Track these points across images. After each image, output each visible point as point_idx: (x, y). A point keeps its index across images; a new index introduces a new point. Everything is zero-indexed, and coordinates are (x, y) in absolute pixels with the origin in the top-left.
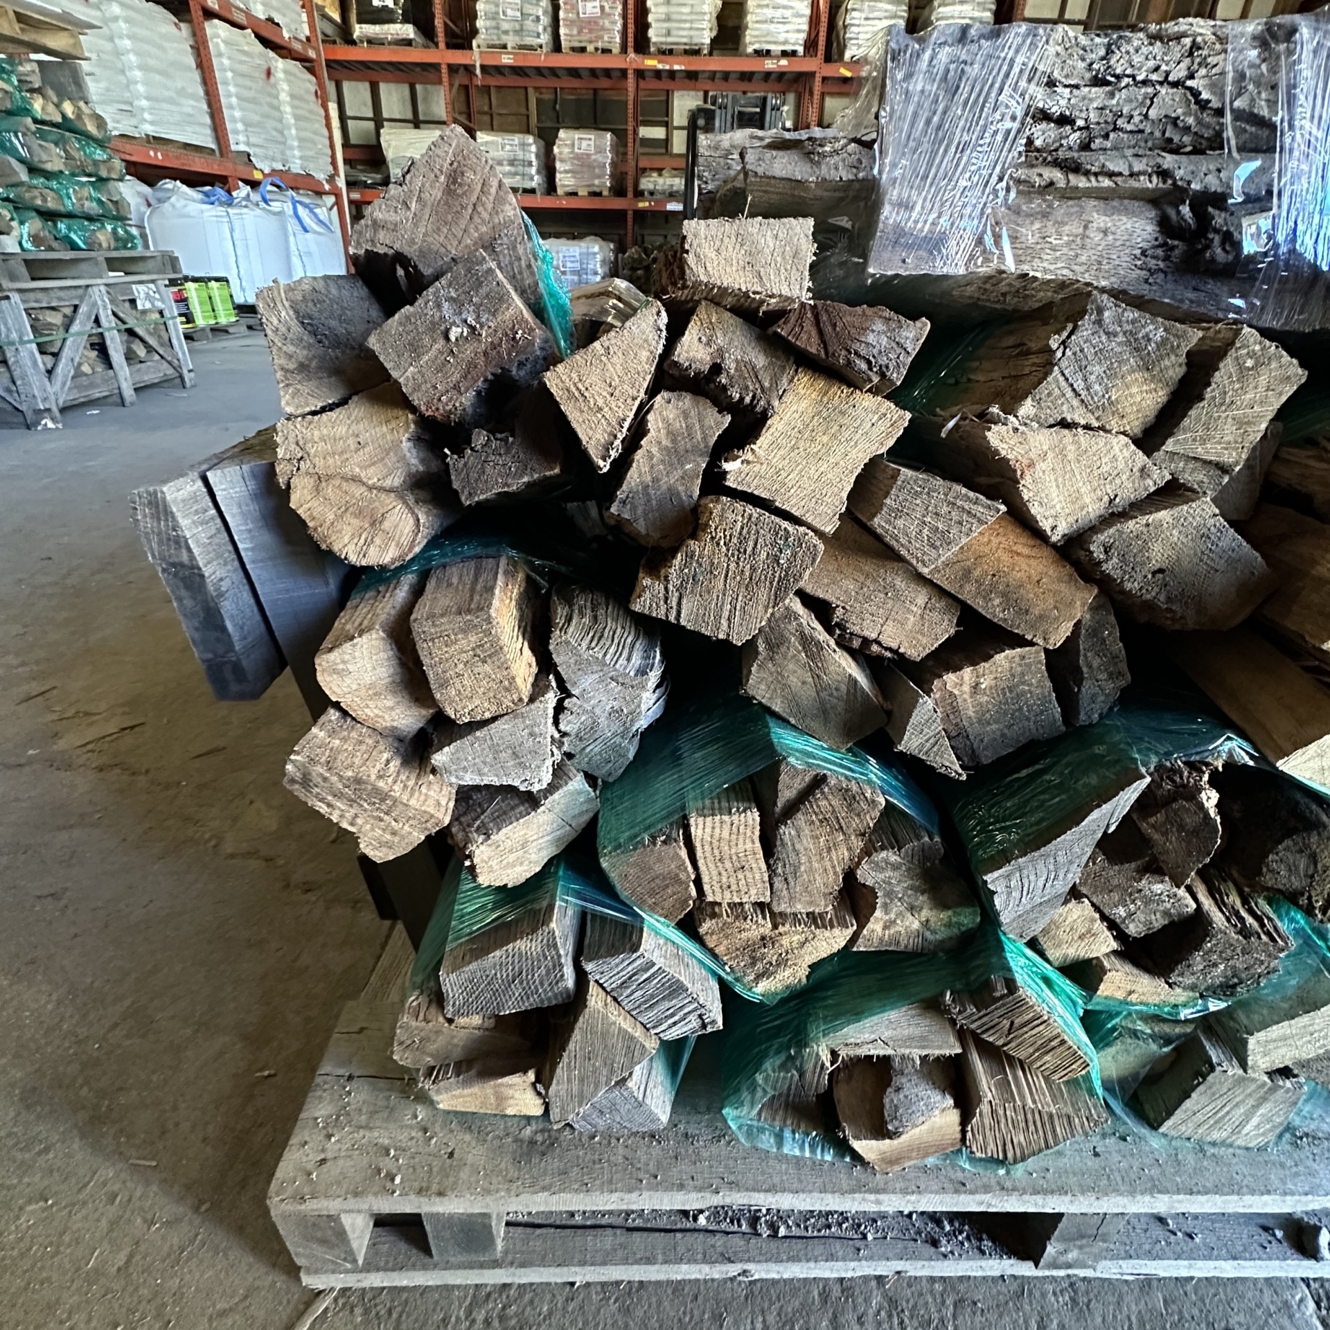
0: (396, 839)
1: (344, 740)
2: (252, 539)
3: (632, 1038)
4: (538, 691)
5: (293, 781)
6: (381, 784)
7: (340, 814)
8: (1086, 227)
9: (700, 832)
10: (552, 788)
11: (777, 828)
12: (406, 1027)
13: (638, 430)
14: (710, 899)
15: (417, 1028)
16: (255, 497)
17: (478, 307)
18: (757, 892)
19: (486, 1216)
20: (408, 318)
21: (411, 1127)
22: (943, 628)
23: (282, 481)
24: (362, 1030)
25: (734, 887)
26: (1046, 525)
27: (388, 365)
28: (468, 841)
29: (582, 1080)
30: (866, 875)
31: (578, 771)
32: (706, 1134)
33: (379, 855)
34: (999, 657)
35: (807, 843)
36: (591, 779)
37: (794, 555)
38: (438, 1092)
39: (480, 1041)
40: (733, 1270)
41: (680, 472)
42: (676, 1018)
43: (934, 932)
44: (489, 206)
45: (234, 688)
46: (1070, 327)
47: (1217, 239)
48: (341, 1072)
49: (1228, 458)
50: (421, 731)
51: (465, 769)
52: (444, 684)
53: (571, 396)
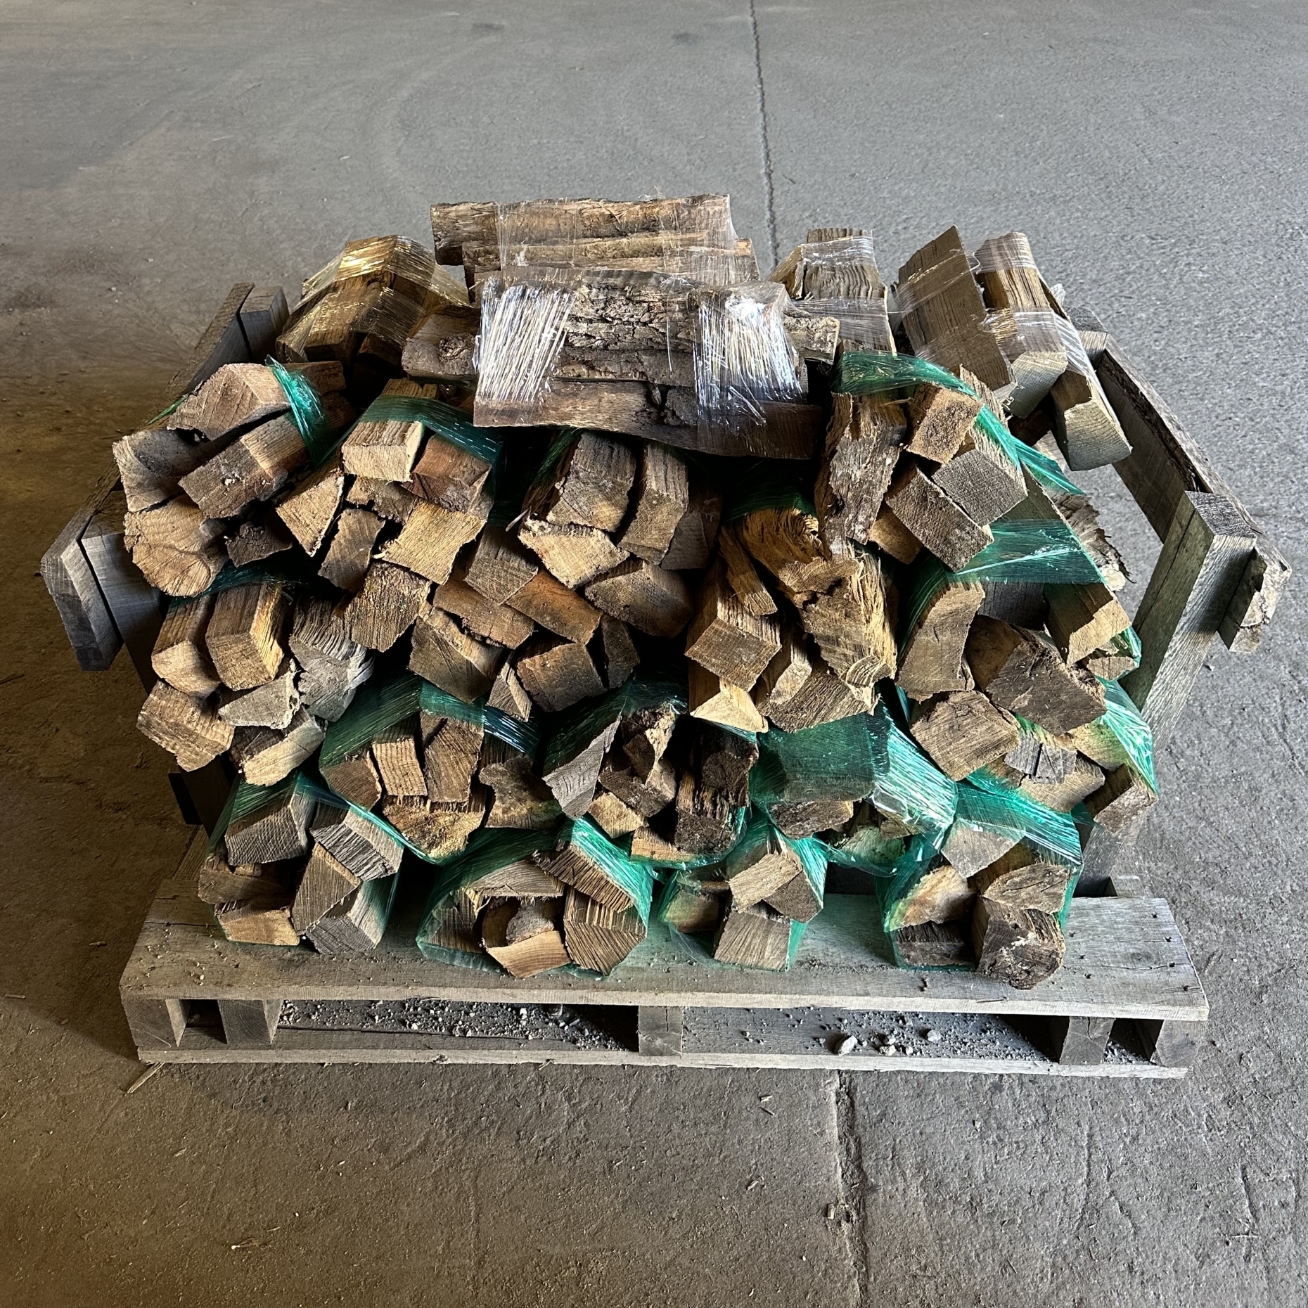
0: (198, 758)
1: (168, 700)
2: (106, 574)
3: (342, 877)
4: (283, 669)
5: (141, 725)
6: (189, 726)
7: (166, 743)
8: (600, 401)
9: (379, 753)
10: (292, 727)
11: (424, 750)
12: (205, 873)
13: (333, 529)
14: (390, 793)
15: (213, 874)
16: (109, 552)
17: (240, 469)
18: (418, 789)
19: (259, 1003)
20: (202, 473)
21: (211, 952)
22: (523, 633)
23: (128, 548)
24: (175, 897)
25: (404, 786)
26: (563, 581)
27: (191, 496)
28: (241, 758)
29: (312, 904)
30: (485, 778)
31: (311, 716)
32: (408, 957)
33: (188, 767)
34: (556, 649)
35: (442, 759)
36: (319, 719)
37: (408, 607)
38: (226, 920)
39: (252, 884)
40: (432, 1056)
41: (357, 553)
42: (369, 866)
43: (538, 816)
44: (247, 406)
45: (94, 663)
46: (564, 479)
47: (669, 414)
48: (161, 921)
49: (659, 545)
50: (213, 694)
51: (238, 717)
52: (225, 670)
53: (291, 520)
